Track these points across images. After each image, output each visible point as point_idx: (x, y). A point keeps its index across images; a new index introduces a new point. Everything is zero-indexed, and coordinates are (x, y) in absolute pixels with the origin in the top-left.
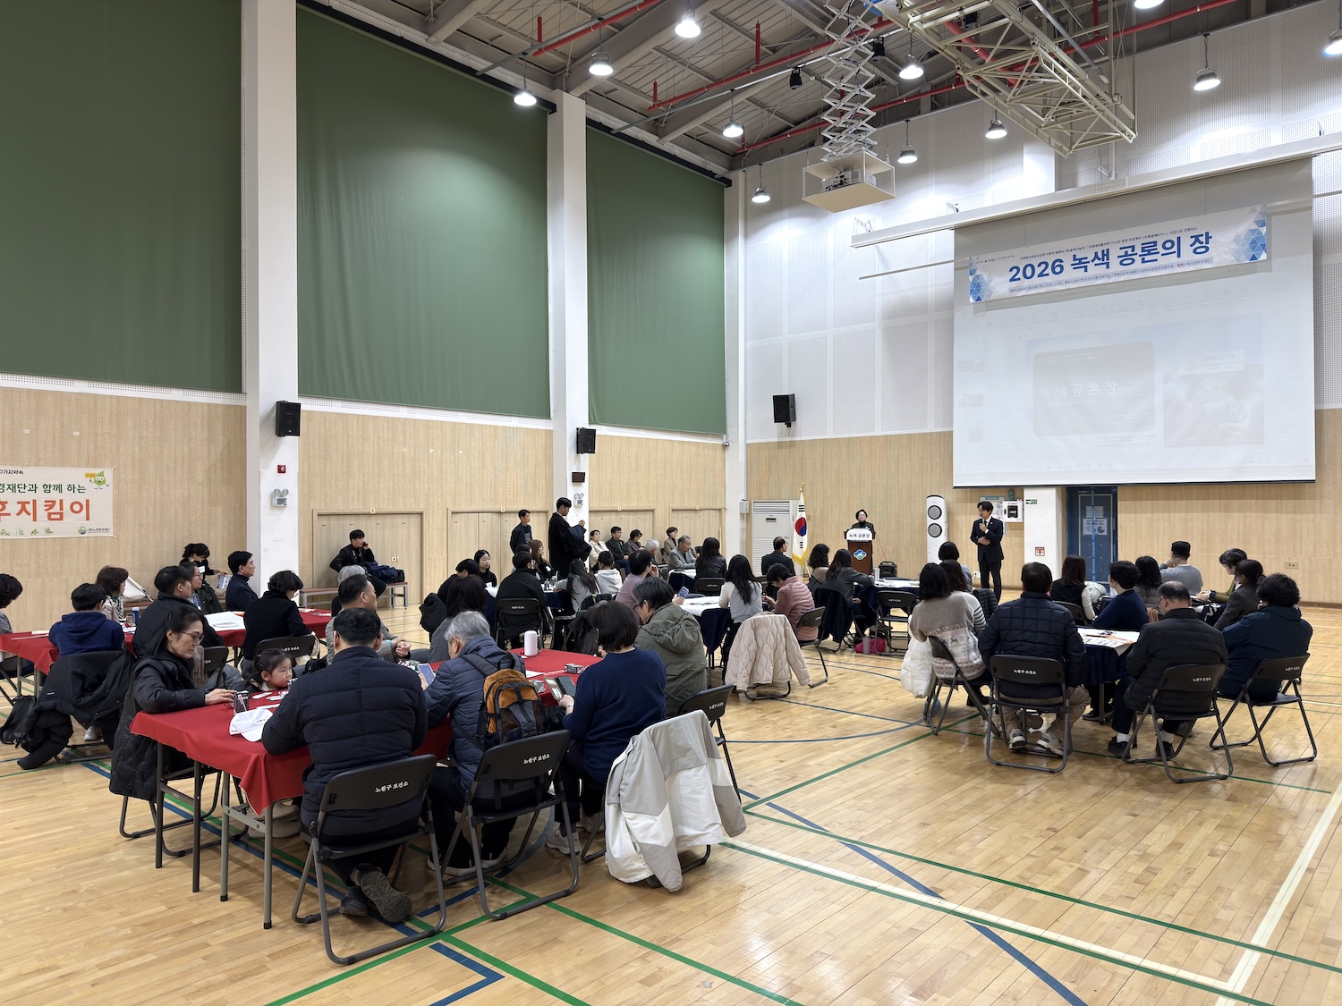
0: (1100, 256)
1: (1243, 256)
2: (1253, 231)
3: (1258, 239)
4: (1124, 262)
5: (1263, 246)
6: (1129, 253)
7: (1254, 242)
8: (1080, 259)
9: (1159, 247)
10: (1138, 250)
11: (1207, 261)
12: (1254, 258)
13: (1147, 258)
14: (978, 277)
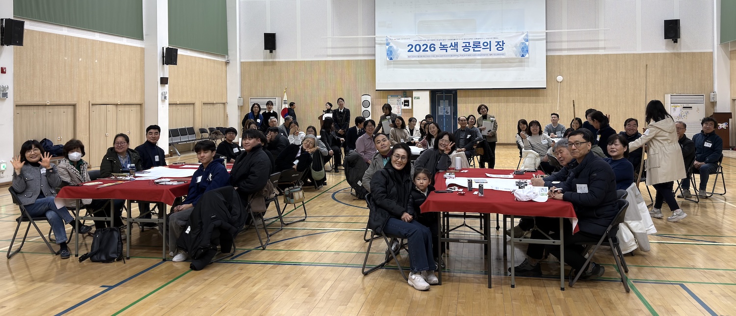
0: (453, 45)
1: (518, 55)
2: (523, 43)
3: (525, 47)
4: (465, 50)
5: (527, 51)
6: (467, 45)
7: (523, 48)
8: (444, 45)
9: (481, 45)
10: (472, 45)
11: (503, 54)
12: (523, 56)
13: (476, 49)
14: (391, 47)
